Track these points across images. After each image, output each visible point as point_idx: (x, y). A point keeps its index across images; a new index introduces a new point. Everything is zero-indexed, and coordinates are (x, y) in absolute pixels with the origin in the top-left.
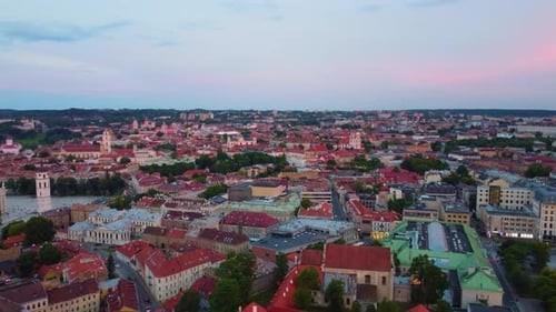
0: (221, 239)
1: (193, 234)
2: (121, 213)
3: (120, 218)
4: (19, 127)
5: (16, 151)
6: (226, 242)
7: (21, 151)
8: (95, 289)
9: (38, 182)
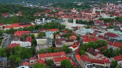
0: (102, 38)
1: (97, 36)
2: (86, 29)
3: (86, 30)
4: (78, 5)
5: (75, 11)
6: (103, 39)
7: (76, 11)
8: (73, 41)
9: (73, 20)
